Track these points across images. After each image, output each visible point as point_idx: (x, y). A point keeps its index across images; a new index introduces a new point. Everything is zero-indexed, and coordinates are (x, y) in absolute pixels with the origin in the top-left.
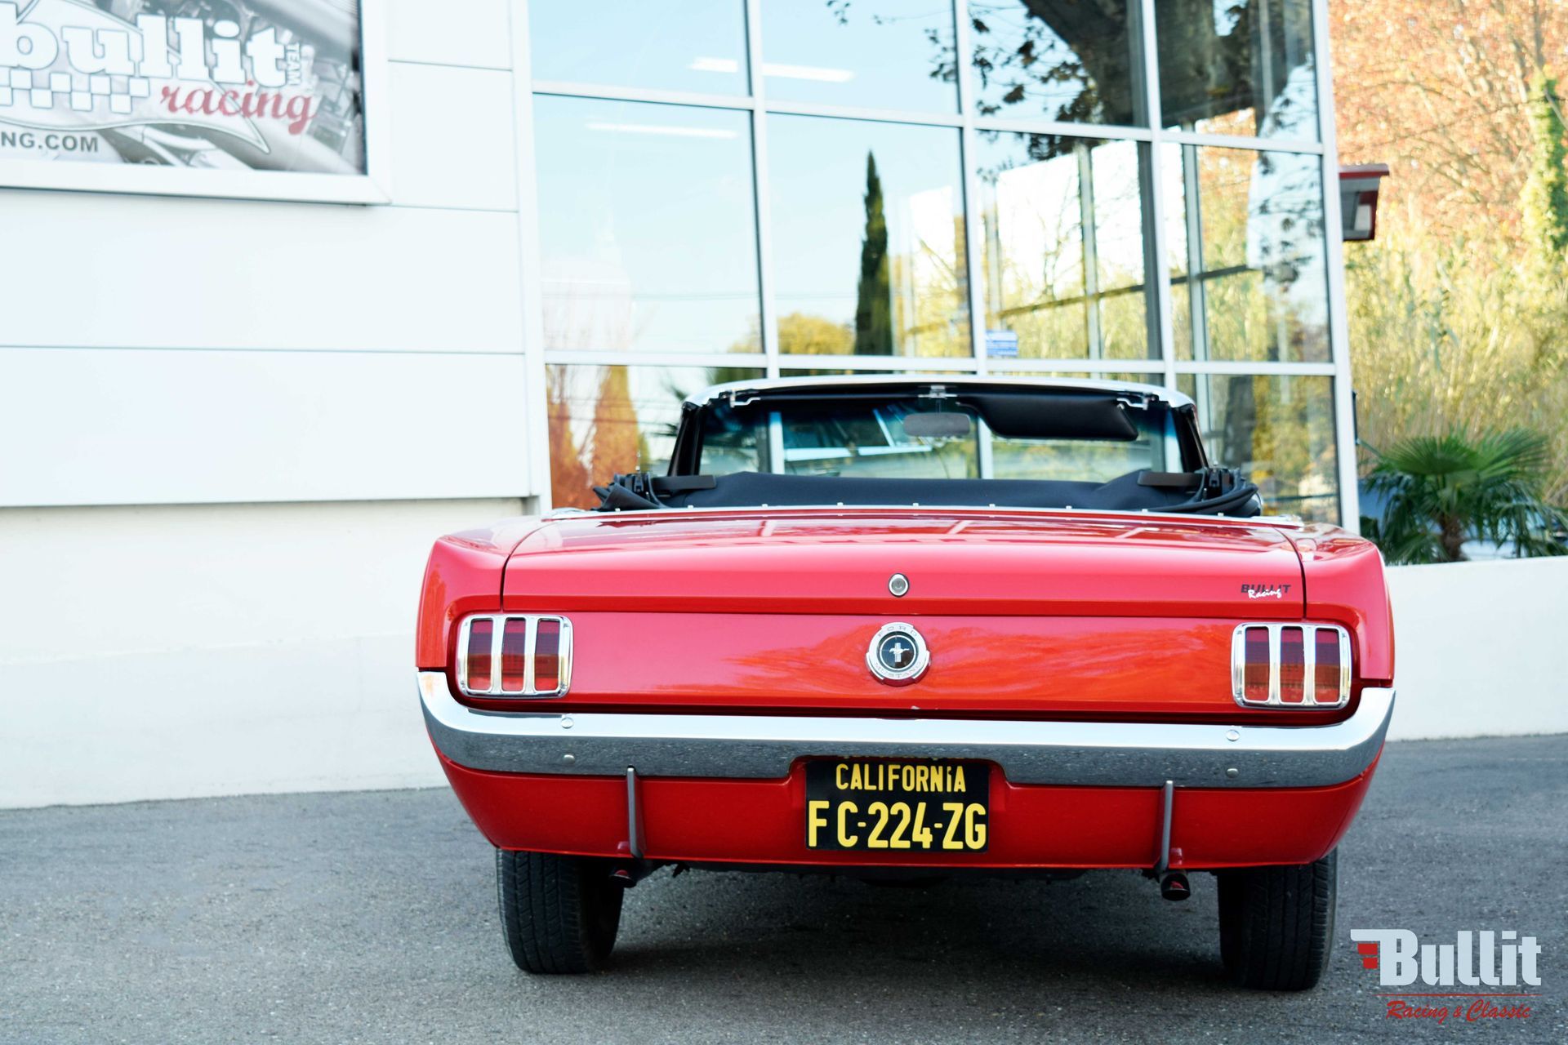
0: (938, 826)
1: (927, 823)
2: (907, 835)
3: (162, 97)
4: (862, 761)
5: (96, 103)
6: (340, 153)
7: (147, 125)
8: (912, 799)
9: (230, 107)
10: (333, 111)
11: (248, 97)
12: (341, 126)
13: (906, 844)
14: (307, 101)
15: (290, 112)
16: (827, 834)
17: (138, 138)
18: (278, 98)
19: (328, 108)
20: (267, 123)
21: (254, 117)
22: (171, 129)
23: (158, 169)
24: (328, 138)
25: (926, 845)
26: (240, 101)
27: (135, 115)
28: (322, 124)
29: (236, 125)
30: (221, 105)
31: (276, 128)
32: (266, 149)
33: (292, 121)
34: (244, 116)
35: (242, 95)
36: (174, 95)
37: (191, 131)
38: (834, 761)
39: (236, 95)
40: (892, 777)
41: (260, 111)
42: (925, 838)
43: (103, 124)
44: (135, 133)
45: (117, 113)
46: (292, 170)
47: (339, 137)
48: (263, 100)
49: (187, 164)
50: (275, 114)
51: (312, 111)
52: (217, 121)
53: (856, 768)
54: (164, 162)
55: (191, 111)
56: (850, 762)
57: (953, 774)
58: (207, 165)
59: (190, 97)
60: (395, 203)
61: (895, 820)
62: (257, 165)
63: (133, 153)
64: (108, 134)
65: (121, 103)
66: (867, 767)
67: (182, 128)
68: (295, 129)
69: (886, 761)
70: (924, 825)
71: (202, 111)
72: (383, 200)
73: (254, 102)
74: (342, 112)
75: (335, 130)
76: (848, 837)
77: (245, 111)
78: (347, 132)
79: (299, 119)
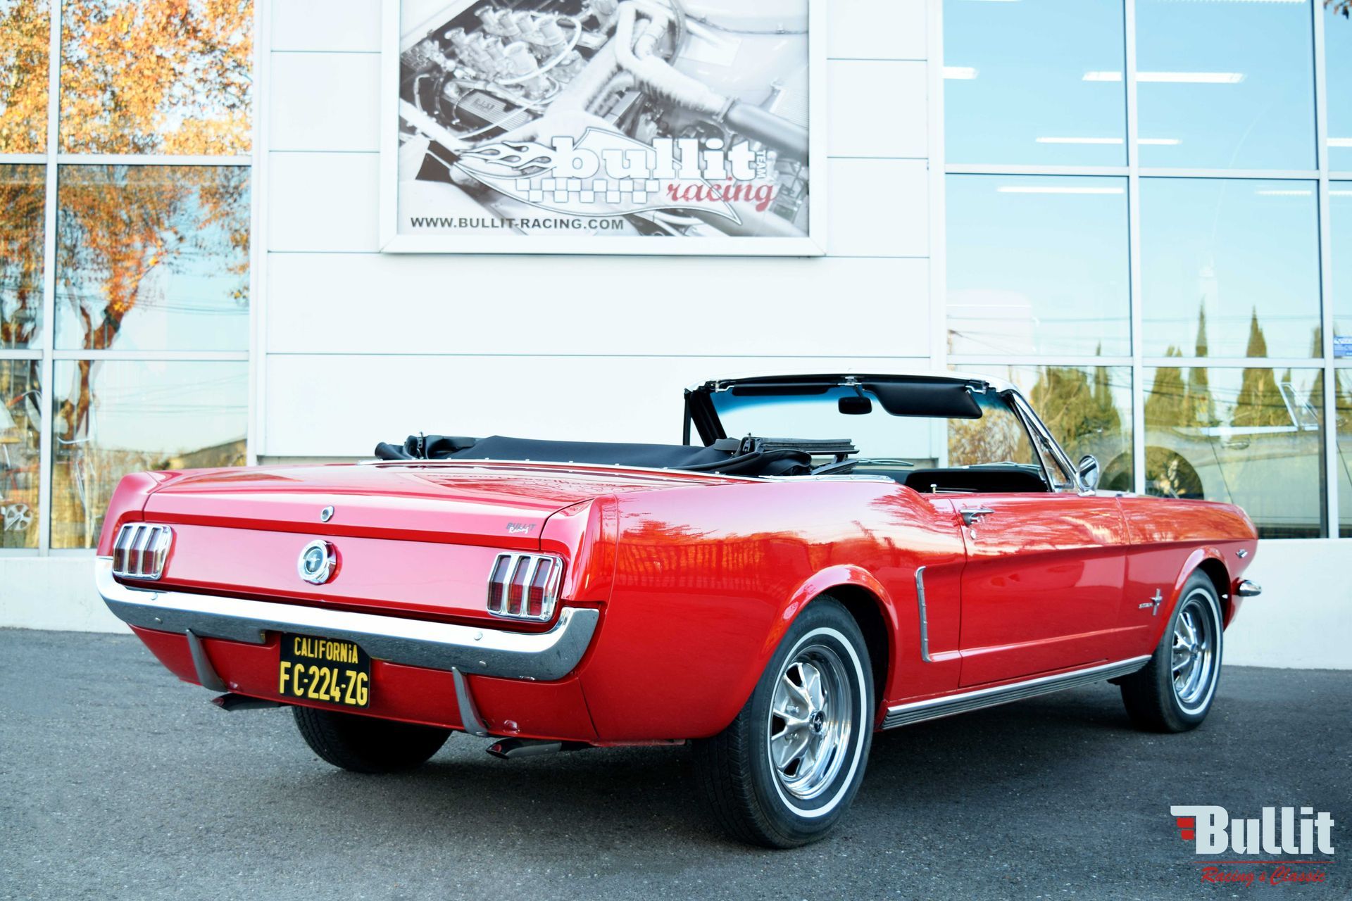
0: (343, 686)
1: (338, 684)
2: (327, 692)
3: (668, 191)
4: (307, 637)
5: (623, 198)
6: (793, 222)
7: (657, 210)
8: (331, 665)
9: (714, 196)
10: (789, 195)
11: (728, 188)
12: (794, 204)
13: (327, 698)
14: (770, 189)
15: (757, 197)
16: (289, 684)
17: (651, 219)
18: (749, 187)
19: (786, 193)
20: (741, 205)
21: (732, 202)
22: (673, 212)
23: (664, 238)
24: (784, 212)
25: (337, 699)
26: (722, 191)
27: (649, 204)
28: (781, 204)
29: (719, 207)
30: (709, 194)
31: (747, 208)
32: (739, 223)
33: (758, 203)
34: (724, 201)
35: (724, 187)
36: (676, 190)
37: (687, 213)
38: (293, 636)
39: (719, 187)
40: (322, 649)
41: (736, 197)
42: (336, 693)
43: (628, 211)
44: (648, 216)
45: (637, 203)
46: (758, 235)
47: (792, 211)
48: (738, 189)
49: (684, 234)
50: (747, 198)
51: (773, 195)
52: (705, 205)
53: (304, 640)
54: (668, 234)
55: (687, 199)
56: (302, 636)
57: (352, 649)
58: (698, 235)
59: (687, 190)
60: (828, 255)
61: (322, 679)
62: (732, 232)
63: (647, 228)
64: (631, 217)
65: (640, 197)
66: (310, 640)
67: (681, 211)
68: (760, 208)
69: (319, 638)
70: (336, 686)
71: (695, 200)
72: (822, 254)
73: (732, 191)
74: (795, 195)
75: (790, 207)
76: (299, 689)
77: (725, 198)
78: (799, 208)
79: (764, 201)
